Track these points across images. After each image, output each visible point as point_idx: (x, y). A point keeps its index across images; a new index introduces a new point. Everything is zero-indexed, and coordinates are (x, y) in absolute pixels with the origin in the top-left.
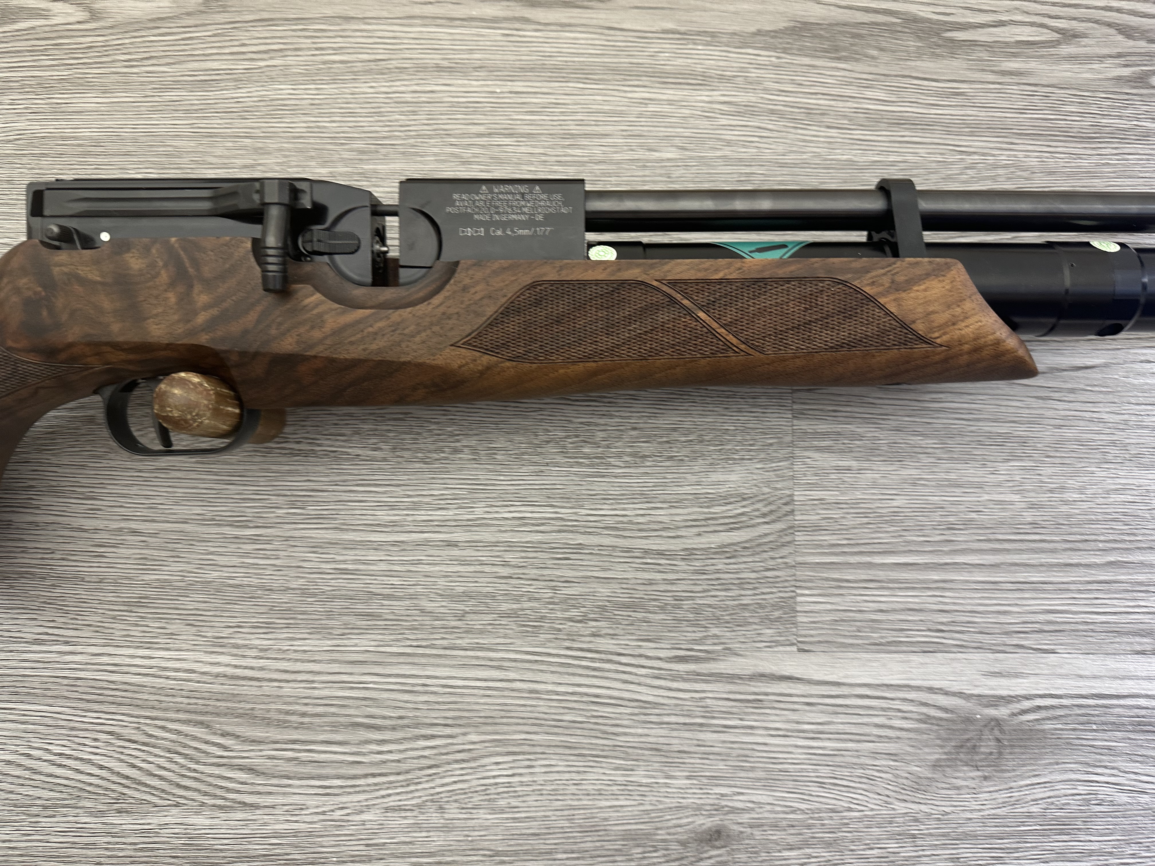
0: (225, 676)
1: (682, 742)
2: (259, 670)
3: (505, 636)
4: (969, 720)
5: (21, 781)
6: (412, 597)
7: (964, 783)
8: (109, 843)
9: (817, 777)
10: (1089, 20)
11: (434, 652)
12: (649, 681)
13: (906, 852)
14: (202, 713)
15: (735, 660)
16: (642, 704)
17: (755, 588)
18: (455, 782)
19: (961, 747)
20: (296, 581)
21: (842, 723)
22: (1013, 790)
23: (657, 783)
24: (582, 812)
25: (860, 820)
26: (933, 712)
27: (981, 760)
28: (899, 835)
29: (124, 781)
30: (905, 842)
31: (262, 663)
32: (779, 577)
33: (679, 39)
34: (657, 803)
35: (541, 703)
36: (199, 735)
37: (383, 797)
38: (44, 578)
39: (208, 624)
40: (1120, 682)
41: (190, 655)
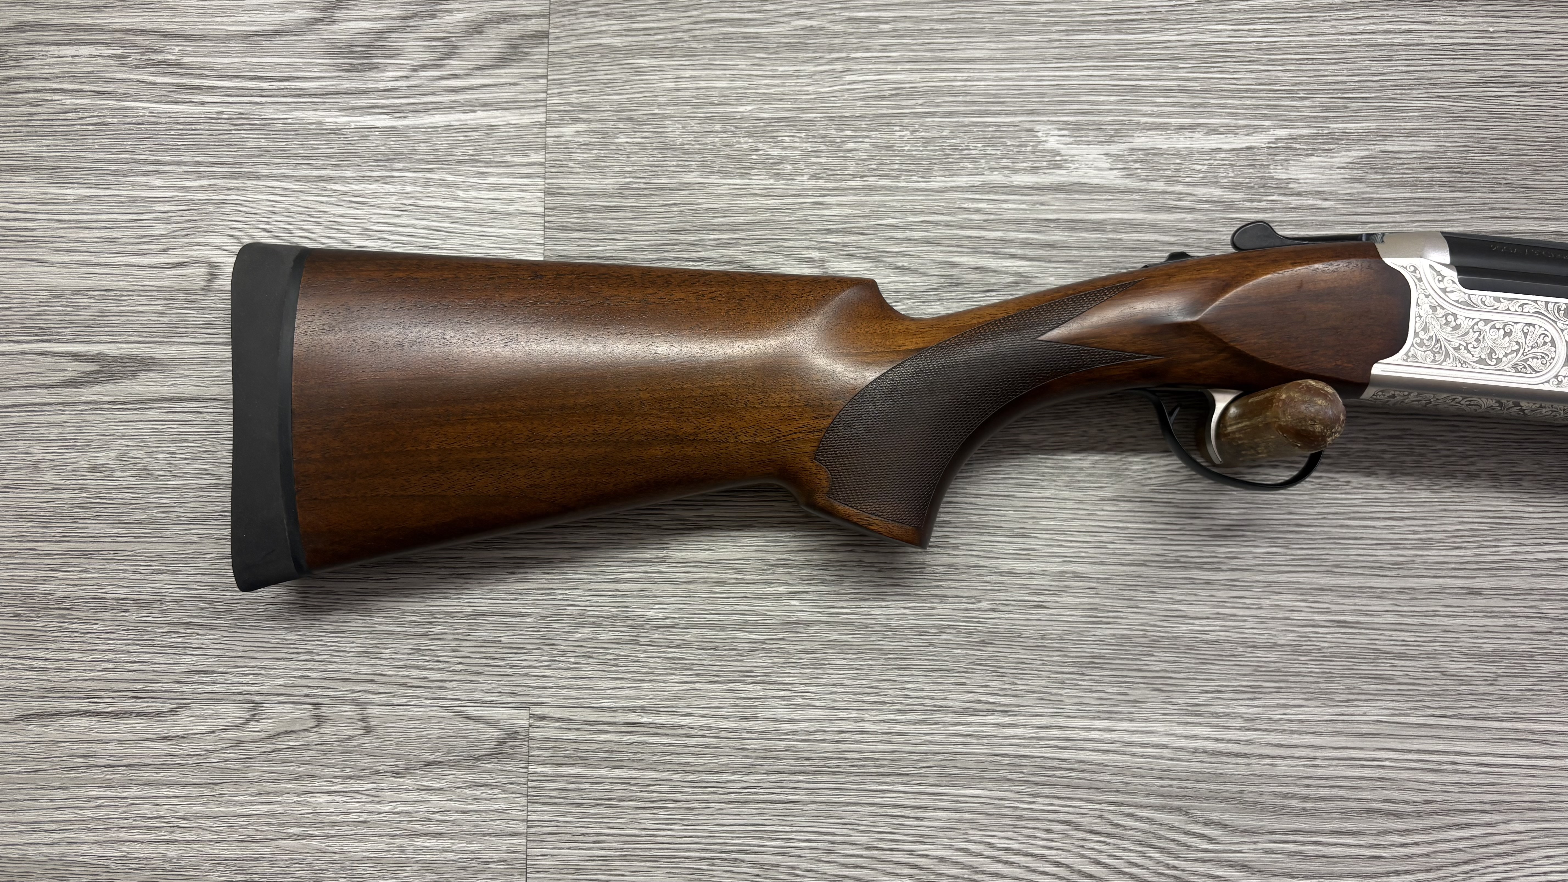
0: (1205, 752)
2: (1246, 744)
6: (1429, 656)
11: (1463, 723)
14: (1178, 797)
20: (1284, 636)
31: (1250, 735)
36: (1176, 824)
38: (971, 633)
41: (1159, 727)
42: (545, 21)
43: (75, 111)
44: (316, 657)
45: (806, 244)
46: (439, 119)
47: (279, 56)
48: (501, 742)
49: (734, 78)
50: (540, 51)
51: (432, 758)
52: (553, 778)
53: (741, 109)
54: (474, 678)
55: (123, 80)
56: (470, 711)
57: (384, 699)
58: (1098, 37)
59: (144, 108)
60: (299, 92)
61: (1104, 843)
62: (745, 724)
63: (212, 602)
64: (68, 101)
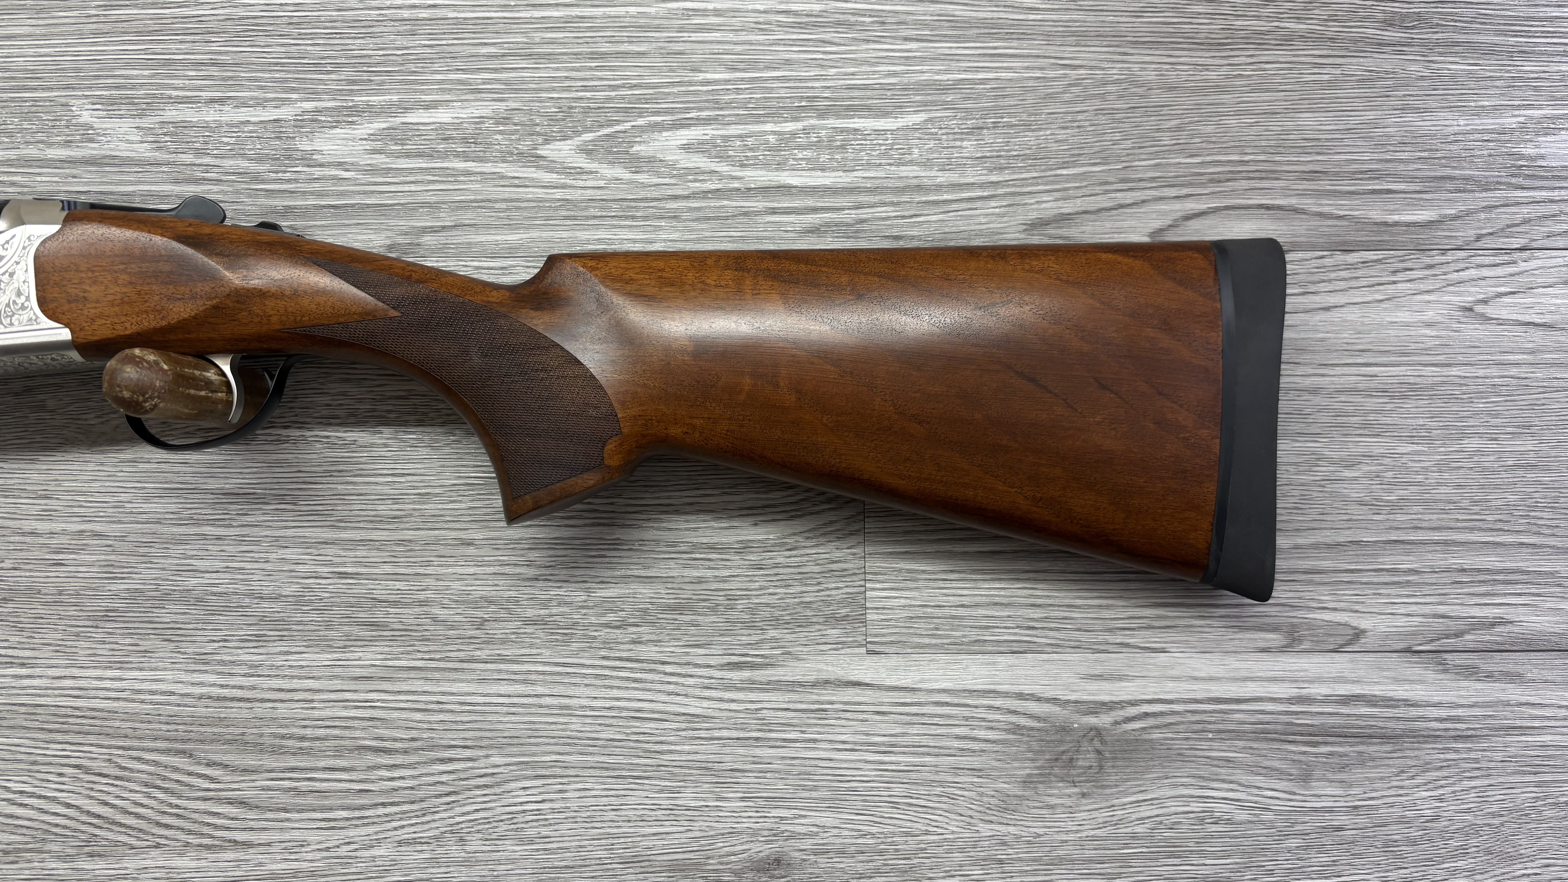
1: (736, 760)
3: (531, 646)
4: (1064, 729)
7: (1059, 801)
9: (890, 796)
12: (698, 692)
15: (796, 665)
16: (689, 718)
17: (819, 583)
18: (477, 810)
19: (1056, 760)
21: (918, 735)
22: (1116, 808)
23: (707, 806)
24: (622, 840)
25: (939, 844)
26: (1023, 721)
27: (1079, 775)
28: (984, 860)
29: (95, 821)
30: (992, 868)
32: (846, 570)
34: (707, 829)
35: (574, 720)
37: (396, 829)
39: (189, 639)
40: (1240, 684)
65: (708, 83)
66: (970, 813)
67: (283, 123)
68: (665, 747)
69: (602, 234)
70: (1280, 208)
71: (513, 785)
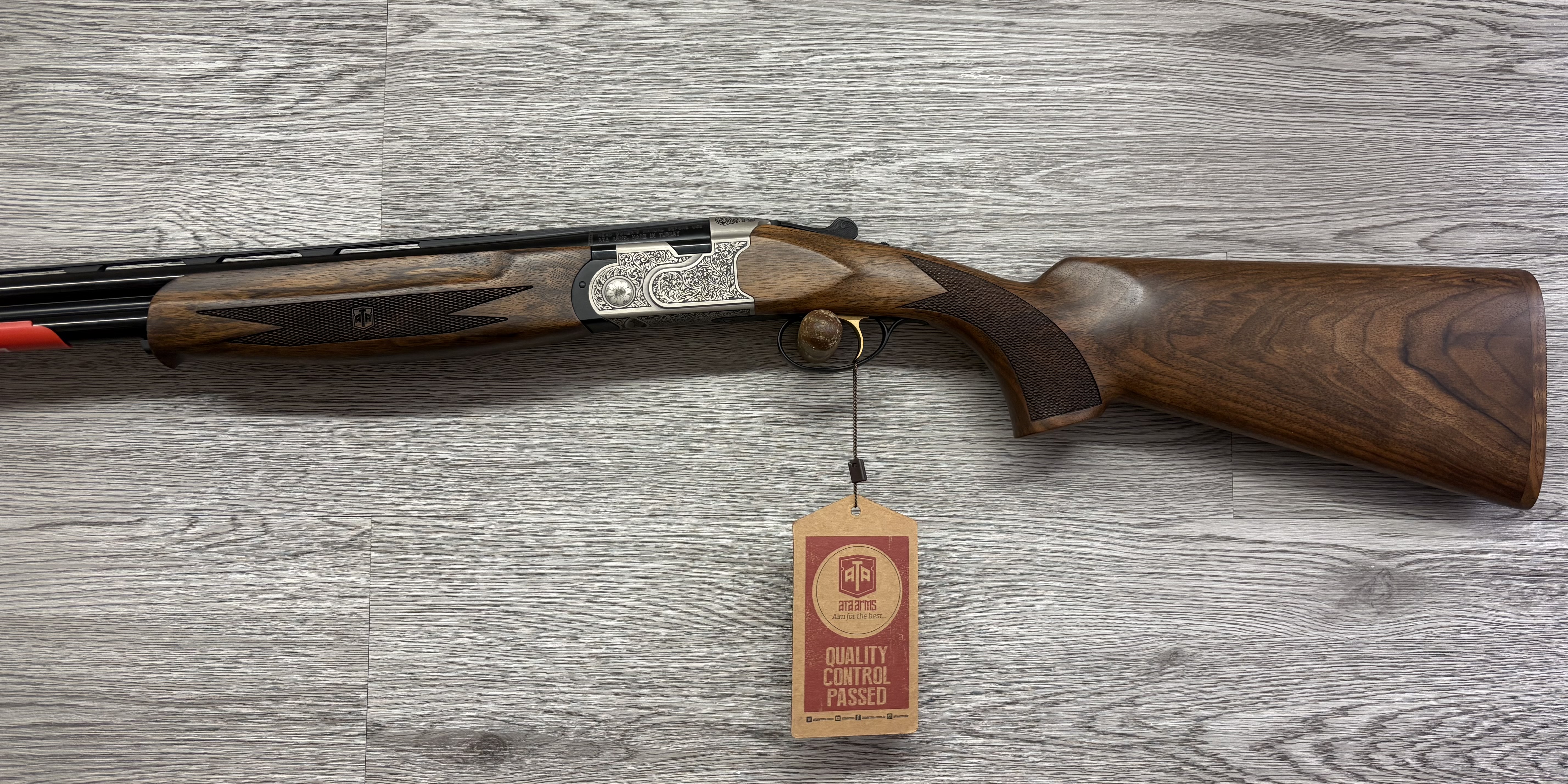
1: (1147, 586)
3: (1010, 509)
4: (1365, 570)
5: (644, 622)
6: (937, 479)
7: (1363, 617)
8: (714, 667)
9: (1250, 612)
10: (1465, 19)
11: (957, 520)
12: (1119, 541)
13: (1319, 668)
14: (781, 568)
15: (1186, 525)
16: (1115, 558)
17: (1200, 471)
18: (976, 617)
19: (1360, 589)
21: (1267, 572)
22: (1401, 622)
23: (1128, 617)
24: (1073, 638)
25: (1283, 644)
26: (1338, 563)
27: (1375, 600)
28: (1313, 655)
29: (723, 620)
32: (1218, 462)
33: (1134, 40)
34: (1129, 632)
35: (1039, 558)
36: (780, 585)
40: (1482, 541)
41: (771, 524)
42: (383, 71)
43: (67, 127)
44: (233, 486)
45: (553, 219)
46: (313, 136)
47: (204, 92)
48: (353, 538)
49: (506, 110)
50: (378, 92)
51: (309, 549)
52: (387, 561)
53: (511, 130)
54: (336, 498)
55: (99, 107)
56: (333, 519)
57: (277, 512)
58: (744, 86)
59: (114, 126)
60: (218, 116)
61: (735, 596)
62: (511, 526)
63: (163, 451)
64: (62, 121)
65: (1124, 137)
66: (1303, 623)
67: (842, 162)
68: (1100, 578)
69: (1053, 237)
70: (1505, 225)
71: (1000, 601)
